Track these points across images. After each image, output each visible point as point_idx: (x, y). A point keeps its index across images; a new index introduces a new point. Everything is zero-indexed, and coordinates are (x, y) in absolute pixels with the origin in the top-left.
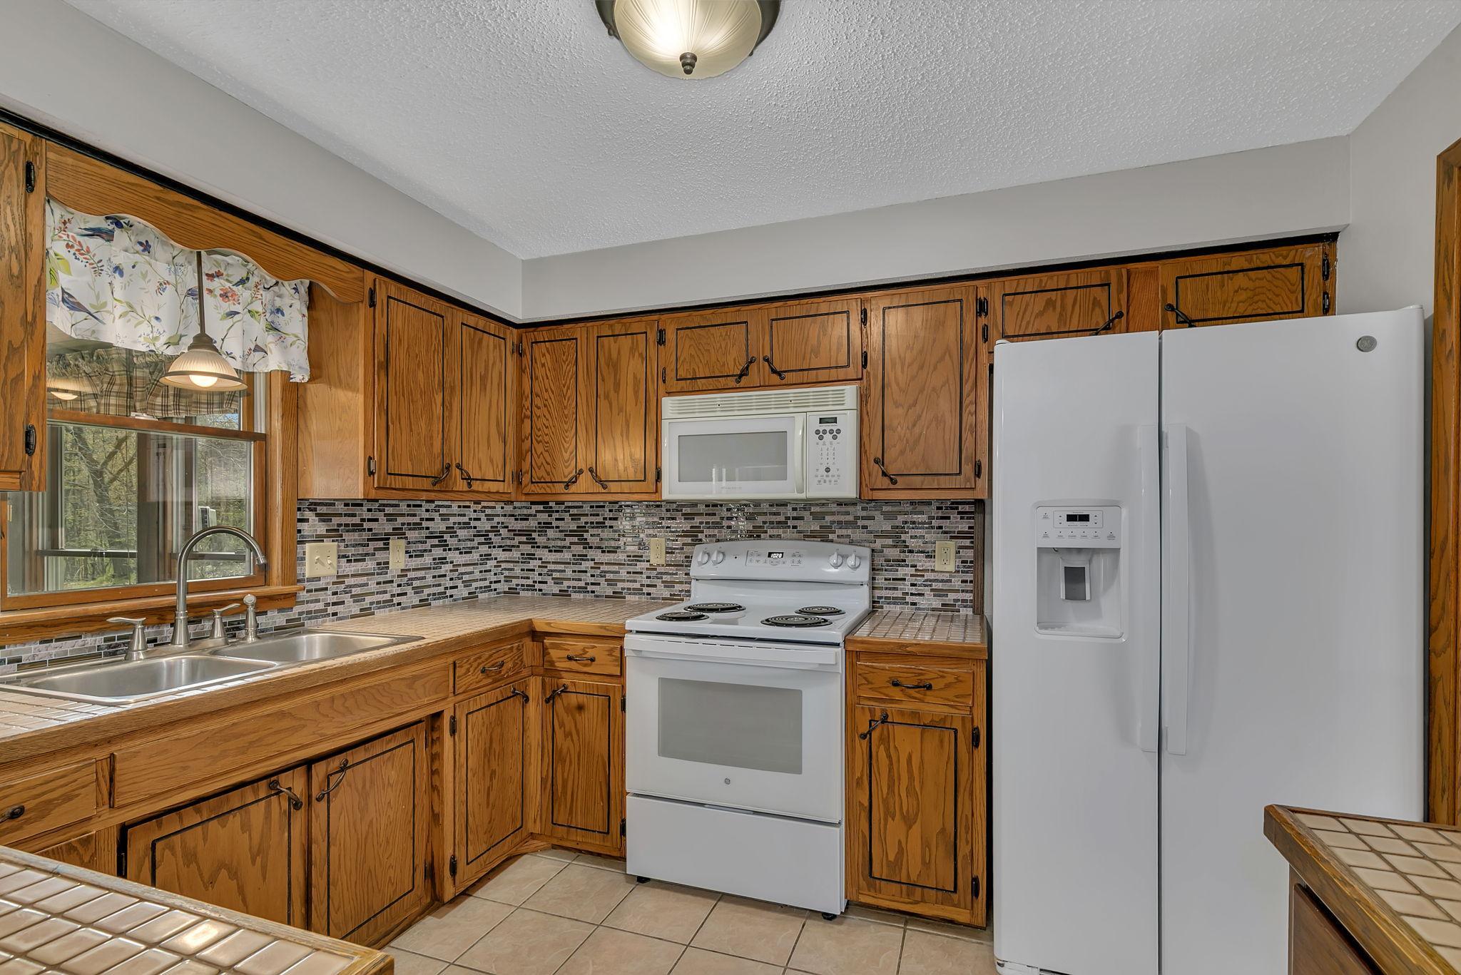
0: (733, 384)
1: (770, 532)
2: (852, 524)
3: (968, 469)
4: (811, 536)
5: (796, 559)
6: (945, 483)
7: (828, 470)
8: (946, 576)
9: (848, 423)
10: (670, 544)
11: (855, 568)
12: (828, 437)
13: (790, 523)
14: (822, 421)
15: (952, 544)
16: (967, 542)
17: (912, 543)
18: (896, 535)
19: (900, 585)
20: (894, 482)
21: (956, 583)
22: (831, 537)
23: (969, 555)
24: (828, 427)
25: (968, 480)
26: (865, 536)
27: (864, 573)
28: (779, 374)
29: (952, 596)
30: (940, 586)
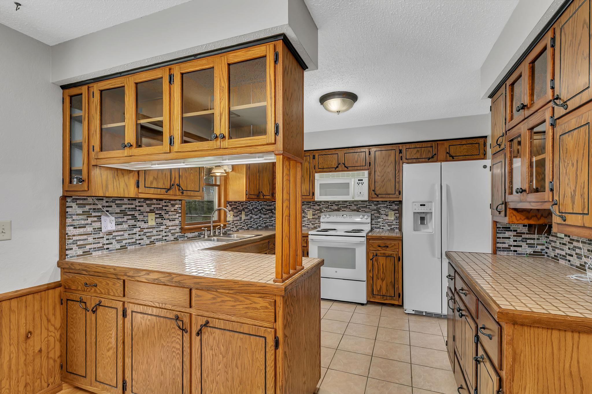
0: (334, 170)
1: (343, 209)
2: (366, 207)
3: (397, 193)
4: (354, 210)
5: (350, 217)
6: (391, 196)
7: (360, 193)
8: (391, 221)
9: (366, 181)
11: (367, 219)
12: (360, 184)
13: (348, 207)
14: (359, 180)
15: (393, 212)
16: (397, 212)
17: (382, 212)
18: (378, 210)
19: (379, 224)
20: (378, 196)
21: (394, 223)
22: (360, 210)
23: (398, 215)
24: (360, 182)
25: (397, 196)
26: (369, 210)
27: (369, 220)
28: (347, 167)
29: (393, 226)
30: (390, 223)
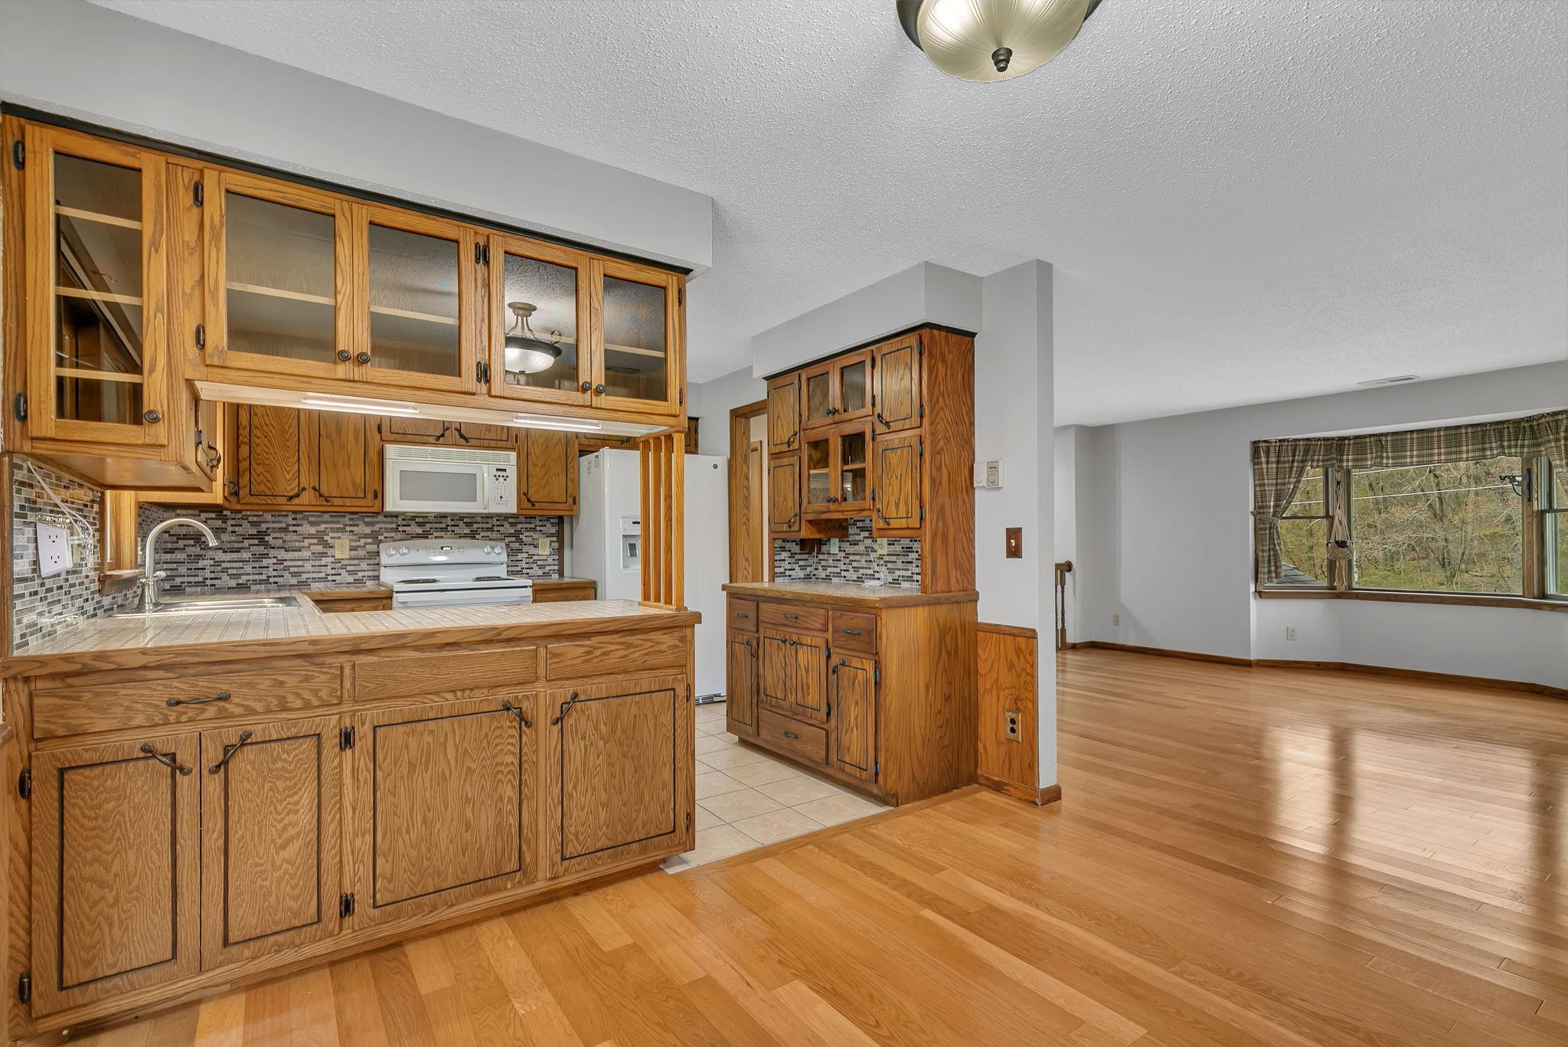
0: (435, 442)
1: (435, 534)
2: (491, 529)
3: (570, 500)
4: (466, 536)
5: (461, 550)
6: (559, 506)
7: (501, 497)
8: (545, 558)
9: (512, 472)
10: (354, 544)
11: (499, 554)
12: (501, 479)
13: (449, 528)
14: (498, 470)
15: (548, 540)
16: (555, 539)
17: (525, 539)
18: (516, 535)
19: (519, 564)
20: (533, 505)
21: (550, 561)
22: (477, 536)
23: (556, 545)
24: (501, 473)
25: (570, 506)
26: (499, 536)
27: (504, 558)
28: (466, 440)
29: (548, 568)
30: (541, 563)
